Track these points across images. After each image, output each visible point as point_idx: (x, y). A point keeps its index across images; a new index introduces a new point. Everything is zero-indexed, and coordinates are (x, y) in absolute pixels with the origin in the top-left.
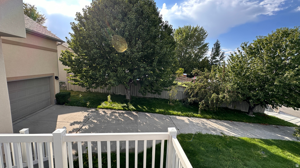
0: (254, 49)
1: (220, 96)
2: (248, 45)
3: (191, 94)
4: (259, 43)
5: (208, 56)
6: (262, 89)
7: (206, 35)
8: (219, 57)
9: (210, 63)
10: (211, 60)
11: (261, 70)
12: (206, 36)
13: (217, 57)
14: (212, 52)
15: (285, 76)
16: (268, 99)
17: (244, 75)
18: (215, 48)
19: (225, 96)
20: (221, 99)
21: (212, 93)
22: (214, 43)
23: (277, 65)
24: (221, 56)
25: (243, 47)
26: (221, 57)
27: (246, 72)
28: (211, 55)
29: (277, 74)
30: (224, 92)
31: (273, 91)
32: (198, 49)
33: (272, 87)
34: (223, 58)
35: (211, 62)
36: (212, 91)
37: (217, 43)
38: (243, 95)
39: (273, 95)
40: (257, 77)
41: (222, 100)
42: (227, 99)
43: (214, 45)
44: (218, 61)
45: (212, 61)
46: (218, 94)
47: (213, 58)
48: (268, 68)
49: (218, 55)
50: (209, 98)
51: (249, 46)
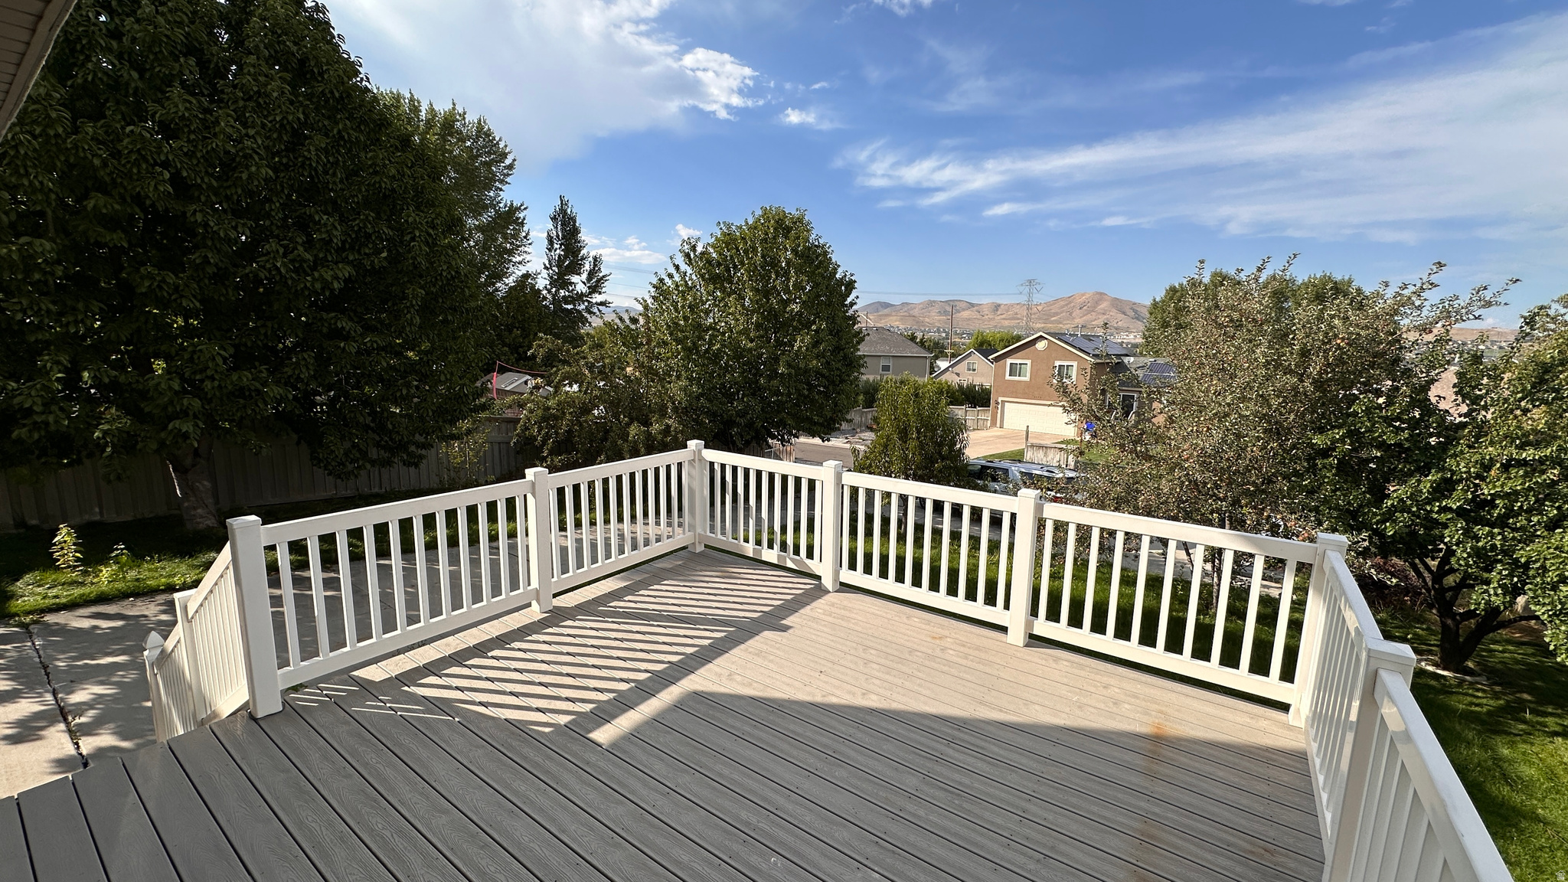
0: (719, 264)
1: (656, 428)
2: (699, 249)
3: (544, 442)
4: (727, 244)
5: (531, 268)
6: (755, 390)
7: (508, 162)
8: (584, 276)
9: (546, 307)
10: (549, 291)
11: (745, 332)
12: (511, 167)
13: (575, 279)
14: (550, 250)
15: (796, 348)
16: (770, 418)
17: (707, 351)
18: (558, 236)
19: (668, 427)
20: (660, 437)
21: (628, 425)
22: (551, 212)
23: (776, 316)
24: (591, 274)
25: (687, 255)
26: (589, 279)
27: (711, 344)
28: (546, 268)
29: (779, 343)
30: (663, 414)
31: (777, 393)
32: (479, 228)
33: (775, 382)
34: (598, 281)
35: (554, 299)
36: (625, 417)
37: (563, 211)
38: (713, 415)
39: (779, 403)
40: (738, 354)
41: (662, 440)
42: (677, 433)
43: (554, 219)
44: (580, 297)
45: (554, 296)
46: (647, 423)
47: (560, 281)
48: (758, 326)
49: (575, 268)
50: (620, 442)
51: (703, 253)
